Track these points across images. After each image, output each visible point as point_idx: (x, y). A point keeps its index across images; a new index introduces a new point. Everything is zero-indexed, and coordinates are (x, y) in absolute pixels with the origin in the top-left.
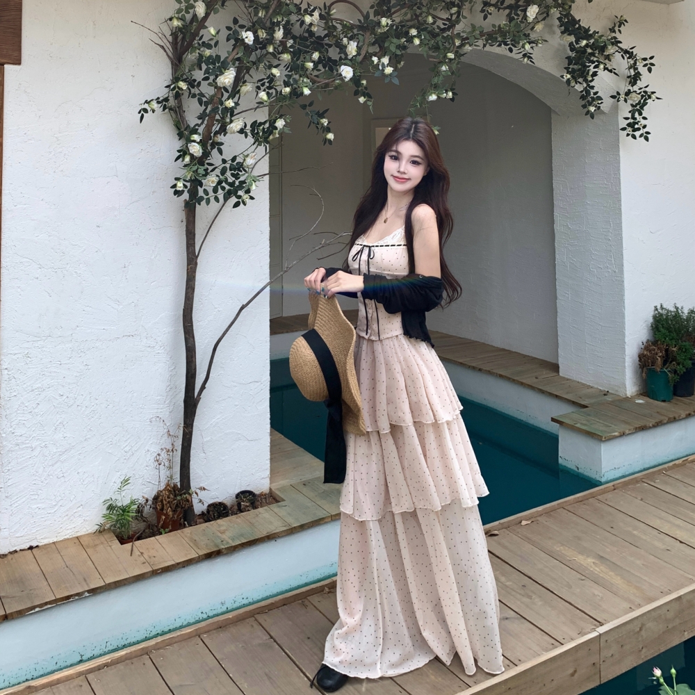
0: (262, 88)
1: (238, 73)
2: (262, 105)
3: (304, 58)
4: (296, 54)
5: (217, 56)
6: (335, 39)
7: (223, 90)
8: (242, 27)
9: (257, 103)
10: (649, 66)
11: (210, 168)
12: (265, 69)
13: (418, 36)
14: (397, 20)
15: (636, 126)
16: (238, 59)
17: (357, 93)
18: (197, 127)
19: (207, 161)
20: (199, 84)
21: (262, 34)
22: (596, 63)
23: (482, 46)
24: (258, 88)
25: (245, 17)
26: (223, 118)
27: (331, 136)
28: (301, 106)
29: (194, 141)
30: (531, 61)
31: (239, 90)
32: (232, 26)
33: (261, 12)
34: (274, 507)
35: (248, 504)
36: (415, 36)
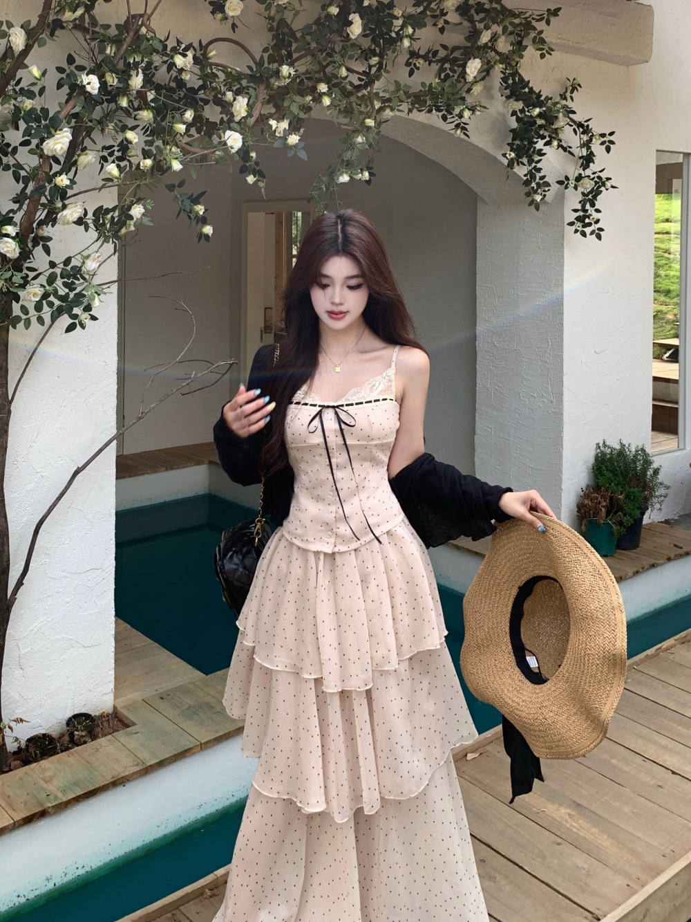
0: (110, 159)
1: (75, 134)
2: (110, 184)
3: (173, 118)
4: (160, 111)
5: (42, 109)
6: (213, 93)
7: (51, 161)
8: (81, 68)
9: (103, 180)
10: (607, 144)
11: (32, 275)
12: (117, 132)
13: (329, 94)
14: (302, 69)
15: (587, 221)
16: (75, 116)
17: (245, 170)
18: (11, 215)
19: (26, 265)
20: (15, 150)
21: (112, 80)
22: (548, 139)
23: (407, 111)
24: (104, 159)
25: (84, 54)
26: (51, 202)
27: (208, 230)
28: (167, 186)
29: (7, 236)
30: (464, 133)
31: (76, 162)
32: (65, 65)
33: (109, 48)
34: (121, 735)
35: (84, 734)
36: (324, 94)
